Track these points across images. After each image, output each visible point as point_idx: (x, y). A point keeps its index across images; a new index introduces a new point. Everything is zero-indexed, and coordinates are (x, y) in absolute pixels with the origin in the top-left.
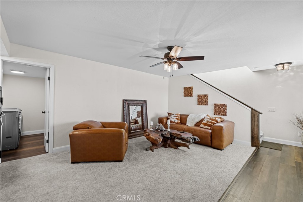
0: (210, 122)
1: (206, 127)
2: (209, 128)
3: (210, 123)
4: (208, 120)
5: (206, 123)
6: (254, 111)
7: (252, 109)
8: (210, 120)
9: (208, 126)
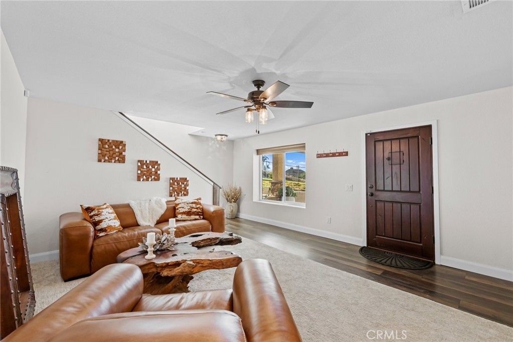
0: (195, 208)
1: (193, 217)
2: (197, 217)
3: (196, 210)
4: (191, 205)
5: (190, 211)
6: (215, 186)
7: (214, 183)
8: (194, 205)
9: (195, 215)
